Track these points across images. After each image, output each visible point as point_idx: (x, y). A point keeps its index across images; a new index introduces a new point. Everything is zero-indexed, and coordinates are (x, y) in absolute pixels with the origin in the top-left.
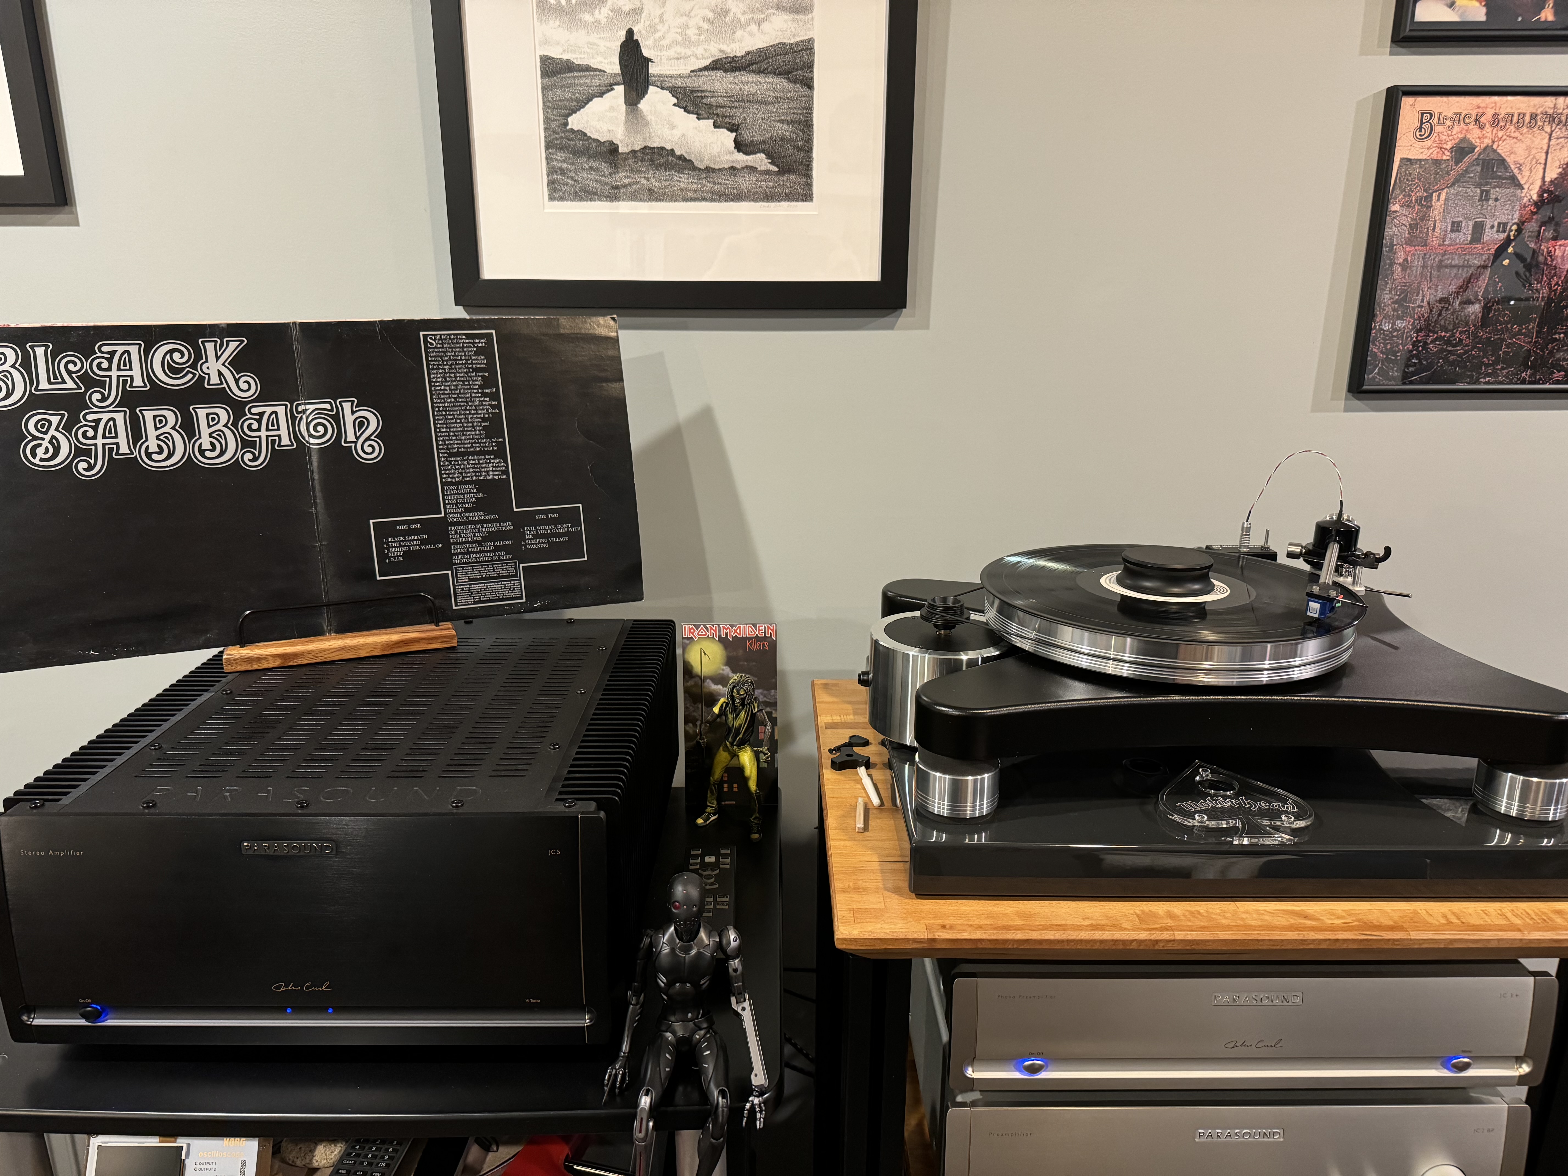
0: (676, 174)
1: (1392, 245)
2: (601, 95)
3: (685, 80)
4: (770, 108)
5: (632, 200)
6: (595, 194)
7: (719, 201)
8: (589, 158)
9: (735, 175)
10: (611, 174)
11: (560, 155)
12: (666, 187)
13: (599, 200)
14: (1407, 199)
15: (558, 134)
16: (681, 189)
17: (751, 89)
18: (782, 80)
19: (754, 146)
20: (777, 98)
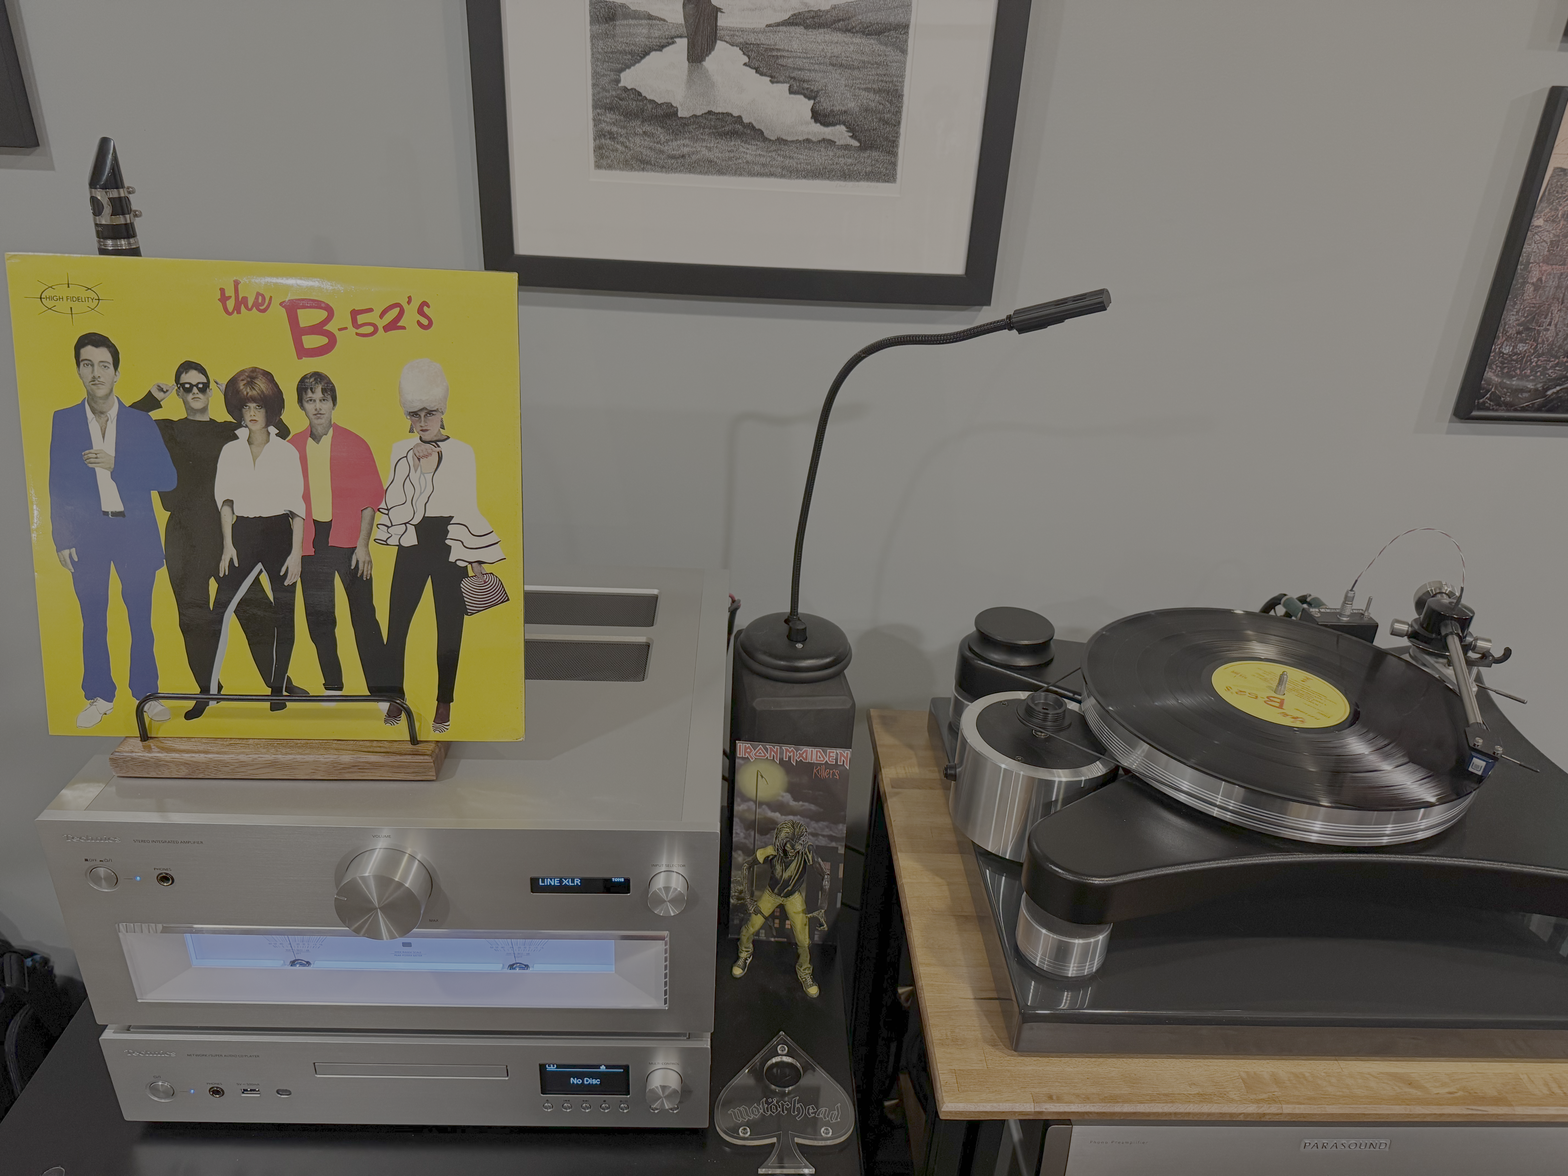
0: (743, 144)
1: (1528, 263)
2: (661, 48)
3: (760, 35)
4: (856, 73)
5: (690, 172)
6: (648, 163)
7: (790, 177)
8: (643, 122)
9: (810, 149)
10: (667, 141)
11: (610, 117)
12: (730, 159)
13: (652, 170)
14: (1553, 213)
15: (609, 92)
16: (747, 162)
17: (835, 50)
18: (872, 41)
19: (834, 116)
20: (864, 62)
